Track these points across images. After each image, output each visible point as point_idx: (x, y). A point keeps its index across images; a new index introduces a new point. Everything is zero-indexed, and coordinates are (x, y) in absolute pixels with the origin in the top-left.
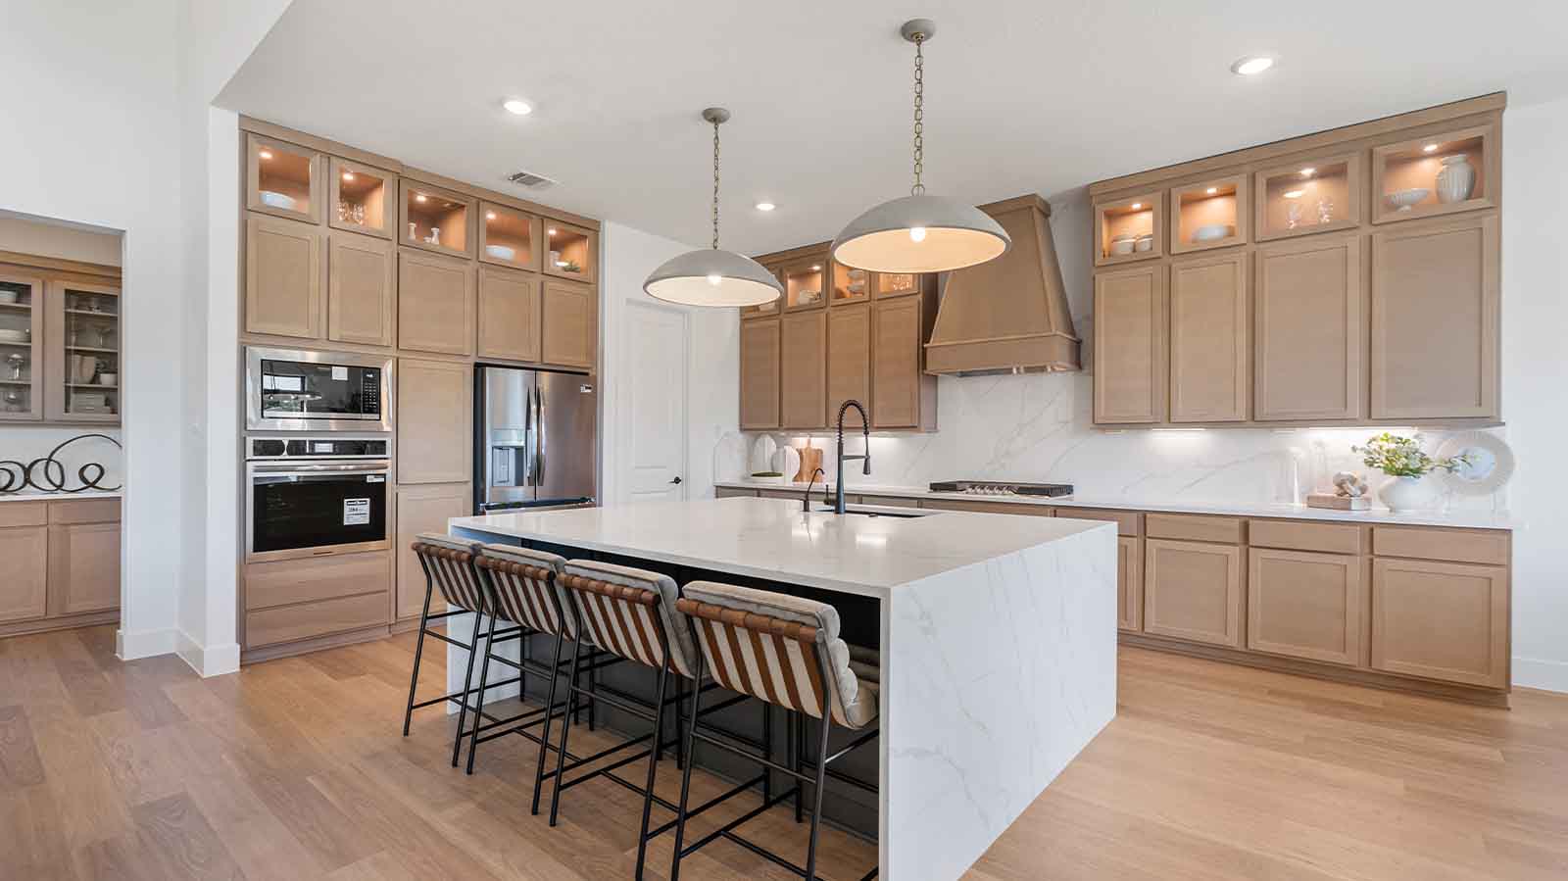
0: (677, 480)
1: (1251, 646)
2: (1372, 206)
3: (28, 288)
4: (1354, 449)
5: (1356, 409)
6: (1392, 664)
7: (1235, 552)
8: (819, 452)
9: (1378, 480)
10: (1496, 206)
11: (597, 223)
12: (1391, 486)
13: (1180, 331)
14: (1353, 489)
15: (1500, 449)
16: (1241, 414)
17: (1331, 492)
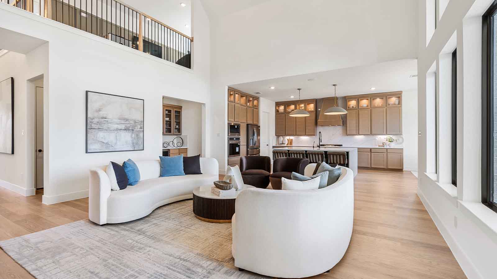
0: (267, 145)
1: (372, 167)
2: (387, 104)
3: (171, 110)
4: (385, 138)
5: (385, 133)
6: (390, 167)
7: (369, 153)
8: (292, 140)
9: (388, 143)
10: (401, 106)
11: (259, 97)
12: (389, 144)
13: (360, 120)
14: (384, 144)
15: (402, 138)
16: (369, 133)
17: (382, 145)
